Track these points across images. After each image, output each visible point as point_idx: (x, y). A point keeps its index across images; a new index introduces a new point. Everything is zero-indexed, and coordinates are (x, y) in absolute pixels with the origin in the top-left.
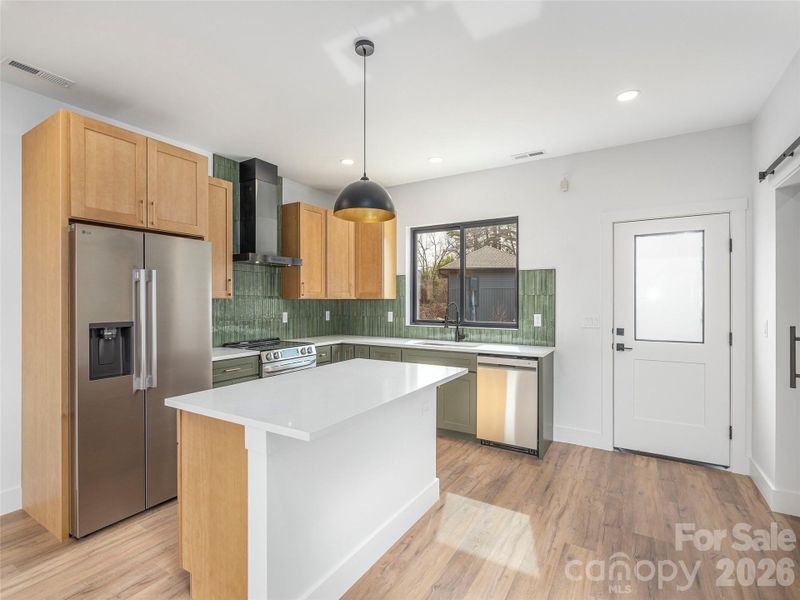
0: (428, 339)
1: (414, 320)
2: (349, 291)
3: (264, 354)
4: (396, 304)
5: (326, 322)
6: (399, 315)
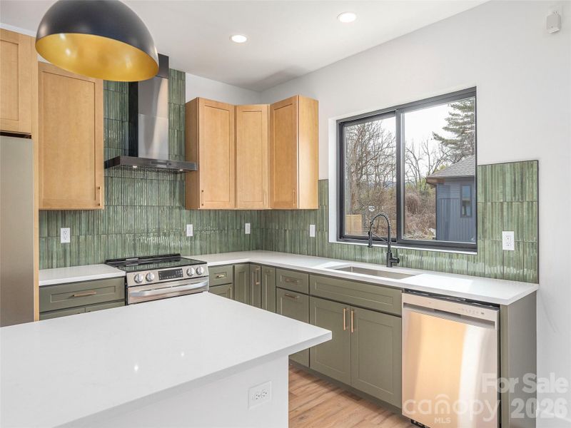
0: (355, 260)
1: (341, 235)
2: (263, 201)
3: (131, 277)
4: (318, 215)
5: (245, 235)
6: (322, 229)
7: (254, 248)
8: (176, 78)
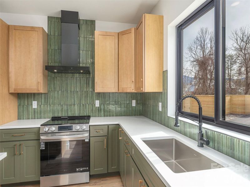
4: (163, 96)
5: (132, 107)
7: (138, 114)
8: (90, 24)
